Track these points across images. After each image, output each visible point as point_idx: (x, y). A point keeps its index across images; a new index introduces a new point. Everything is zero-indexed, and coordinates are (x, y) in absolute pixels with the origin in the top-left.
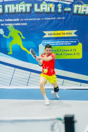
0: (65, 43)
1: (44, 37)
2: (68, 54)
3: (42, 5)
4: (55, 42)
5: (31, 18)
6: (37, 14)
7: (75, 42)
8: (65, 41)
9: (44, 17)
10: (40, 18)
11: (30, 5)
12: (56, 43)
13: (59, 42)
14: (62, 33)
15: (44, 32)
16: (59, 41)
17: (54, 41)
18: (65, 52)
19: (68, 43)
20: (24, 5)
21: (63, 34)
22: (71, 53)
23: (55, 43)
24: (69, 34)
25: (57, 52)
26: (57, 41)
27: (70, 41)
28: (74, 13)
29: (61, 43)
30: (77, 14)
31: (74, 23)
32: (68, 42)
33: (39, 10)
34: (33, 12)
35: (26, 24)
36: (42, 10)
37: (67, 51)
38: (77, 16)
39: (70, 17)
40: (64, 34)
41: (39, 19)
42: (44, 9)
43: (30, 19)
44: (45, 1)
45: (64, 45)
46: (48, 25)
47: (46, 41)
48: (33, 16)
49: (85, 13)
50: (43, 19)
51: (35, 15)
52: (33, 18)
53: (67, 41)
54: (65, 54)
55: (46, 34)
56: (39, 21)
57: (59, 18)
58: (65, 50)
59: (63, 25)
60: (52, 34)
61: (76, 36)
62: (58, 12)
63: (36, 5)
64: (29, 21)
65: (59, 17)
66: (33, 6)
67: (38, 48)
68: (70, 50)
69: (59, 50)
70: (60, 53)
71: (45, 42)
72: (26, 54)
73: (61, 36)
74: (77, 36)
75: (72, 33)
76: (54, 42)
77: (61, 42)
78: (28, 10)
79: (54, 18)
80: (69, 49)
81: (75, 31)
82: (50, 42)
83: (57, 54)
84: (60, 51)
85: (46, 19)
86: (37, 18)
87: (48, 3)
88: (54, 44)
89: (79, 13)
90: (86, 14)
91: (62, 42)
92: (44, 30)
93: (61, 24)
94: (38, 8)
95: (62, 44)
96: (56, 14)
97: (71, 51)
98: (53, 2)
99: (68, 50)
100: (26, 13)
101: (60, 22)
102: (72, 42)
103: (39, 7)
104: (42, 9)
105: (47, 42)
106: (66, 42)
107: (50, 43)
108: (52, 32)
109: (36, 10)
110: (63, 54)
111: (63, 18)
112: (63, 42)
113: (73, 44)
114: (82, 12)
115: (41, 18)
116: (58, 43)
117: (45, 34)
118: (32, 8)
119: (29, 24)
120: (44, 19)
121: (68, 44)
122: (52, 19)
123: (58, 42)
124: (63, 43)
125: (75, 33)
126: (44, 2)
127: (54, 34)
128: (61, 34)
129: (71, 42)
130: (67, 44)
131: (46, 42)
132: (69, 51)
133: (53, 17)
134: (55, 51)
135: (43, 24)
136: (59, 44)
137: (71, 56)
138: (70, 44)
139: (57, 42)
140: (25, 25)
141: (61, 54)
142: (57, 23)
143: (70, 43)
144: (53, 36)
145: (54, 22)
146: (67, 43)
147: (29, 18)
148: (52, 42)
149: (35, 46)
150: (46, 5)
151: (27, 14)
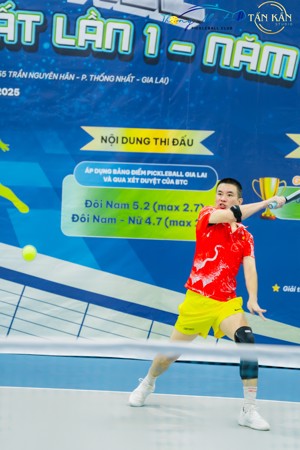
0: (166, 178)
1: (84, 148)
2: (174, 223)
3: (82, 23)
4: (127, 172)
5: (37, 70)
6: (61, 57)
7: (204, 175)
8: (164, 169)
9: (88, 72)
10: (72, 72)
11: (38, 17)
12: (131, 176)
13: (144, 173)
14: (156, 139)
15: (88, 129)
16: (144, 168)
17: (123, 168)
18: (164, 214)
19: (175, 178)
20: (10, 17)
21: (159, 141)
22: (185, 219)
23: (126, 176)
24: (183, 143)
25: (133, 213)
26: (136, 168)
27: (184, 170)
28: (205, 63)
29: (151, 177)
30: (217, 69)
31: (202, 102)
32: (175, 174)
33: (69, 41)
34: (46, 46)
35: (17, 92)
36: (81, 43)
37: (170, 208)
38: (215, 78)
39: (188, 80)
40: (164, 142)
41: (68, 77)
42: (90, 37)
43: (32, 75)
44: (98, 9)
45: (160, 186)
46: (103, 104)
47: (94, 167)
48: (44, 61)
49: (244, 67)
50: (84, 77)
51: (53, 61)
52: (48, 72)
53: (173, 169)
54: (163, 221)
55: (92, 139)
56: (67, 86)
57: (147, 80)
58: (162, 207)
59: (160, 106)
60: (116, 140)
61: (207, 152)
62: (145, 57)
63: (60, 21)
64: (29, 80)
65: (149, 75)
66: (49, 22)
67: (58, 192)
68: (182, 208)
69: (141, 205)
70: (145, 215)
71: (88, 171)
72: (9, 210)
73: (152, 149)
74: (211, 154)
75: (194, 141)
76: (124, 172)
77: (149, 172)
78: (28, 37)
79: (129, 79)
80: (179, 203)
81: (207, 134)
82: (109, 171)
83: (130, 219)
84: (146, 208)
85: (98, 78)
86: (63, 72)
87: (107, 15)
88: (124, 180)
89: (222, 65)
90: (248, 70)
91: (152, 173)
92: (86, 119)
93: (152, 102)
94: (68, 33)
95: (155, 179)
96: (137, 61)
97: (185, 210)
98: (127, 15)
99: (173, 204)
100: (18, 46)
101: (149, 95)
102: (193, 175)
103: (71, 30)
104: (81, 40)
105: (98, 171)
106: (169, 173)
107: (107, 175)
108: (119, 132)
109: (60, 38)
110: (154, 220)
111: (162, 80)
112: (159, 173)
113: (195, 184)
114: (236, 63)
115: (78, 72)
116: (136, 176)
117: (89, 138)
118: (44, 30)
119: (27, 91)
120: (88, 78)
121: (177, 182)
122: (120, 79)
123: (138, 172)
124: (158, 177)
125: (205, 143)
126: (92, 13)
127: (126, 140)
128: (153, 142)
129: (188, 174)
130: (172, 182)
131: (91, 170)
132: (177, 208)
133: (125, 74)
134: (126, 206)
135: (83, 99)
136: (143, 181)
137: (185, 228)
138: (185, 182)
139: (134, 172)
140: (10, 94)
141: (148, 221)
142: (138, 97)
143: (185, 178)
144: (119, 148)
145: (126, 91)
146: (171, 178)
147: (28, 69)
148: (115, 172)
149: (45, 183)
150: (99, 24)
151: (22, 52)
